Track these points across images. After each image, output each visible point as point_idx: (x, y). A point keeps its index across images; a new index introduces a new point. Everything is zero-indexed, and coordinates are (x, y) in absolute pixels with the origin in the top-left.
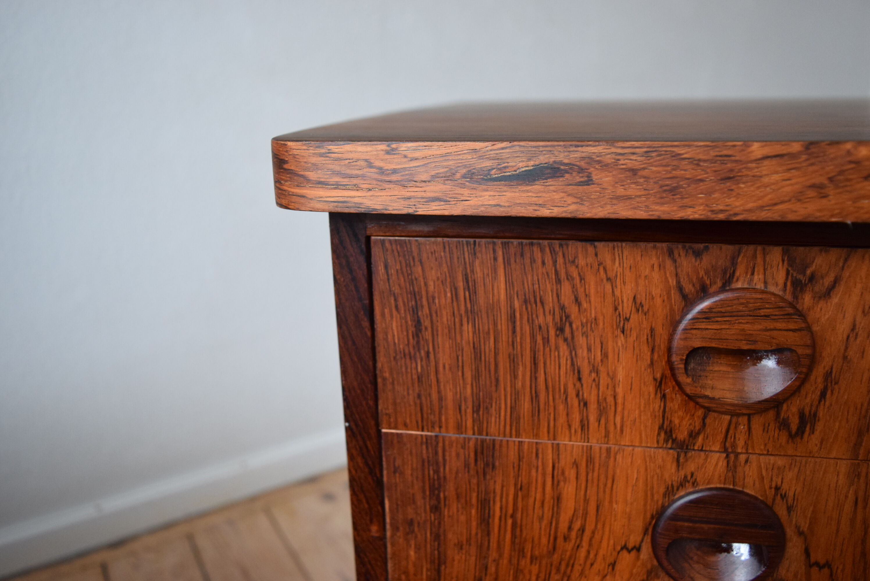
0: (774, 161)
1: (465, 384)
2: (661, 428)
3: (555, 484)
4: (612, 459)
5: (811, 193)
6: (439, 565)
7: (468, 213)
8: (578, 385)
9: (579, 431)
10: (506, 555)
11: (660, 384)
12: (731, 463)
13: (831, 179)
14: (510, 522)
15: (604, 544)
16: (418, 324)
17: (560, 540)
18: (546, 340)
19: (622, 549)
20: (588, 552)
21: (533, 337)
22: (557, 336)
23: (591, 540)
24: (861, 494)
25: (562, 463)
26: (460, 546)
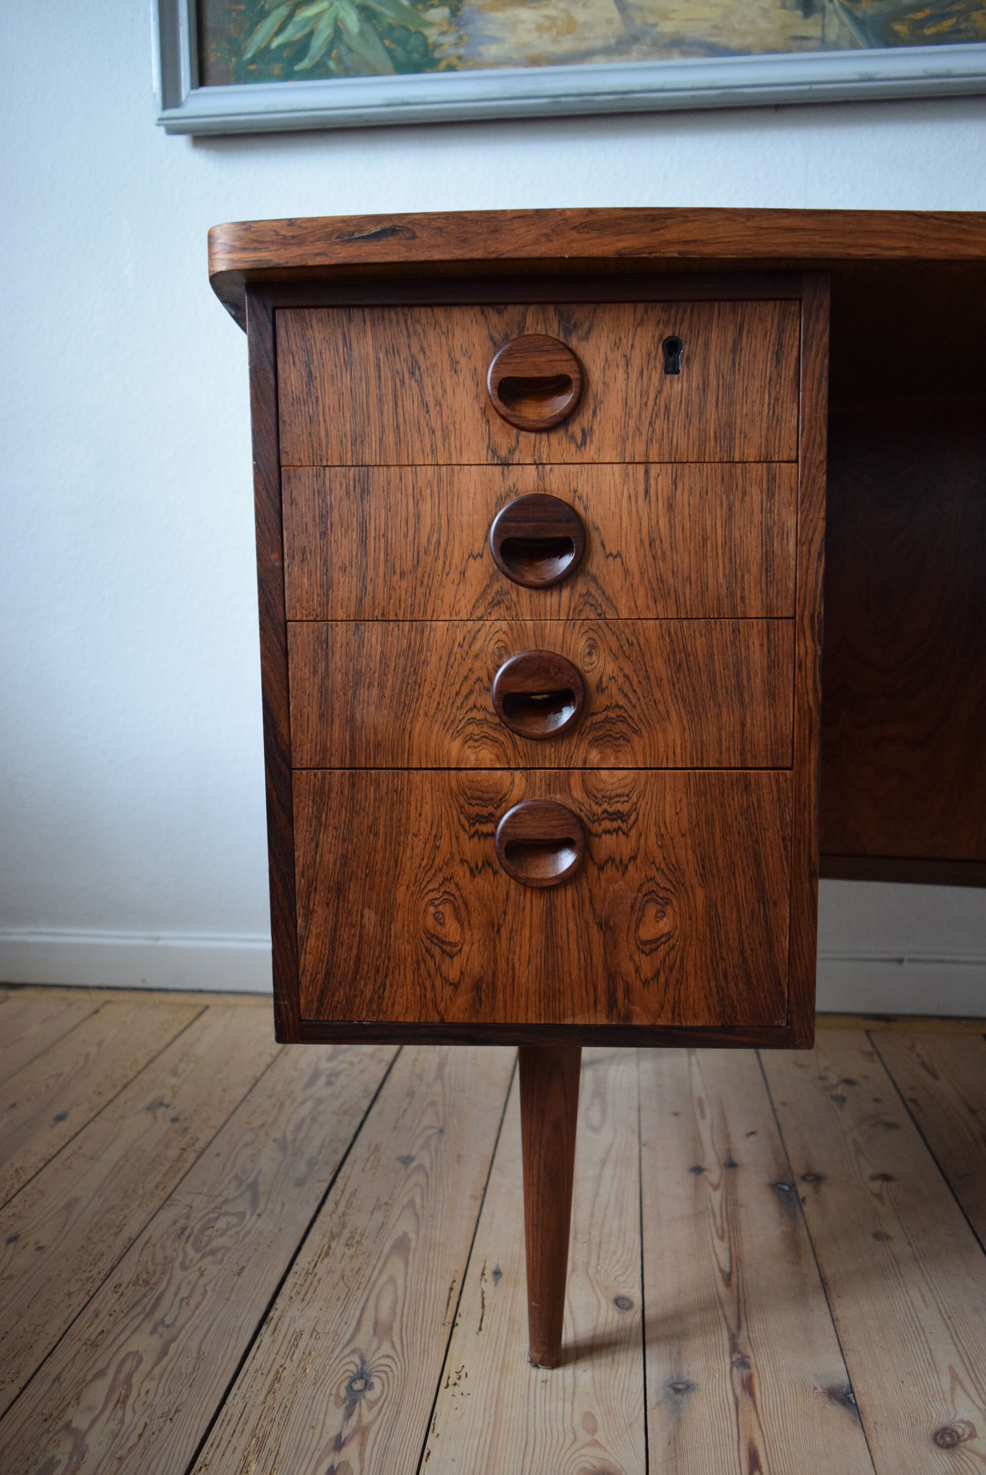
0: (519, 220)
1: (345, 422)
2: (488, 447)
3: (416, 504)
4: (456, 477)
5: (544, 239)
6: (328, 590)
7: (342, 261)
8: (427, 416)
9: (430, 455)
10: (381, 573)
11: (484, 412)
12: (540, 473)
13: (553, 230)
14: (382, 541)
15: (456, 554)
16: (310, 375)
17: (422, 554)
18: (403, 382)
19: (469, 557)
20: (444, 563)
21: (394, 380)
22: (410, 378)
23: (445, 551)
24: (632, 490)
25: (420, 483)
26: (344, 569)
